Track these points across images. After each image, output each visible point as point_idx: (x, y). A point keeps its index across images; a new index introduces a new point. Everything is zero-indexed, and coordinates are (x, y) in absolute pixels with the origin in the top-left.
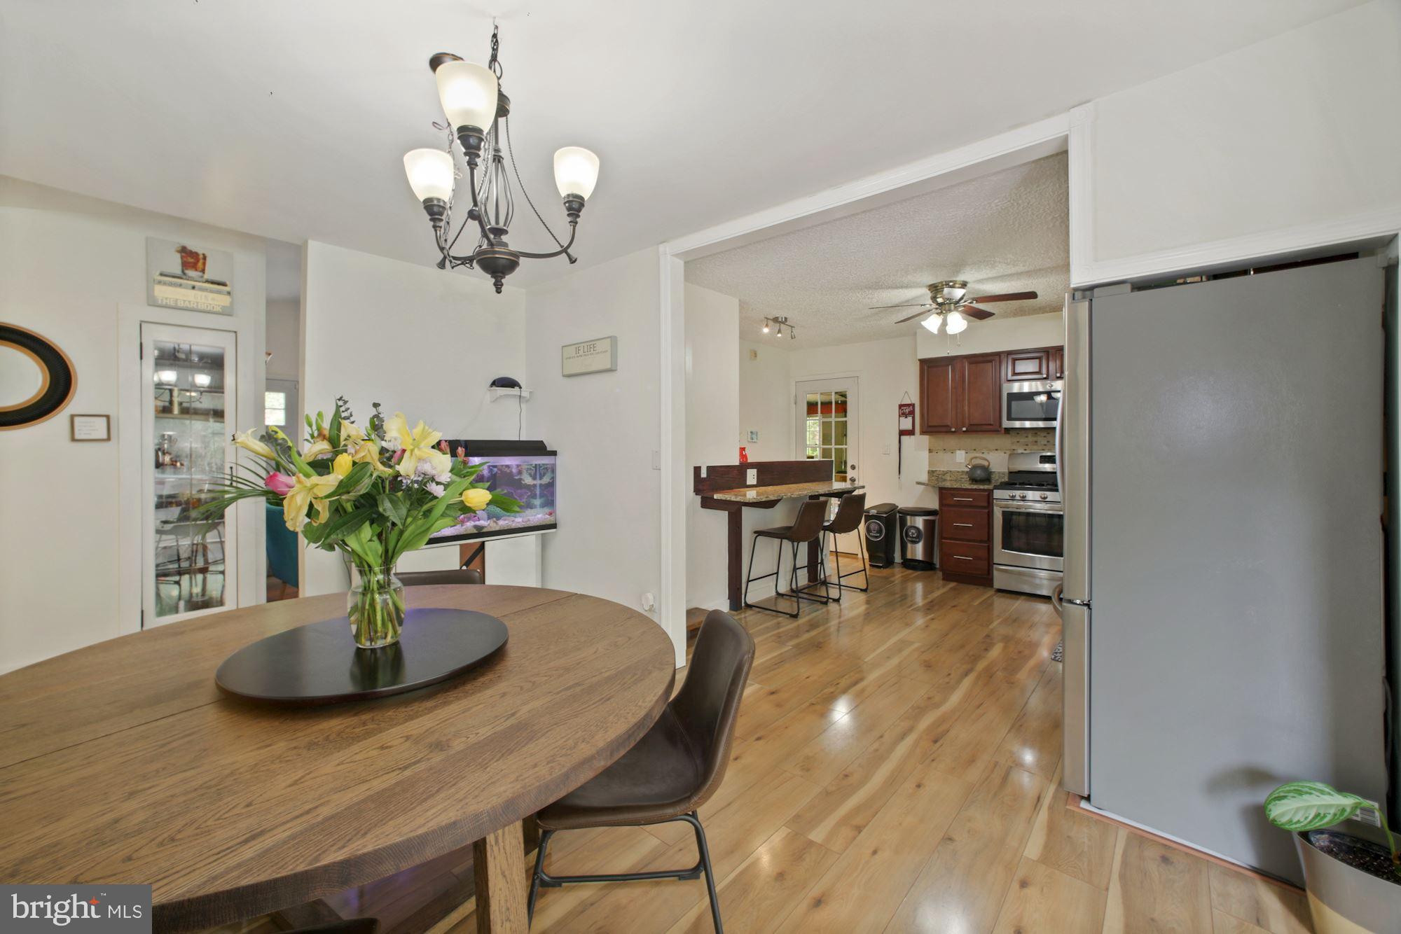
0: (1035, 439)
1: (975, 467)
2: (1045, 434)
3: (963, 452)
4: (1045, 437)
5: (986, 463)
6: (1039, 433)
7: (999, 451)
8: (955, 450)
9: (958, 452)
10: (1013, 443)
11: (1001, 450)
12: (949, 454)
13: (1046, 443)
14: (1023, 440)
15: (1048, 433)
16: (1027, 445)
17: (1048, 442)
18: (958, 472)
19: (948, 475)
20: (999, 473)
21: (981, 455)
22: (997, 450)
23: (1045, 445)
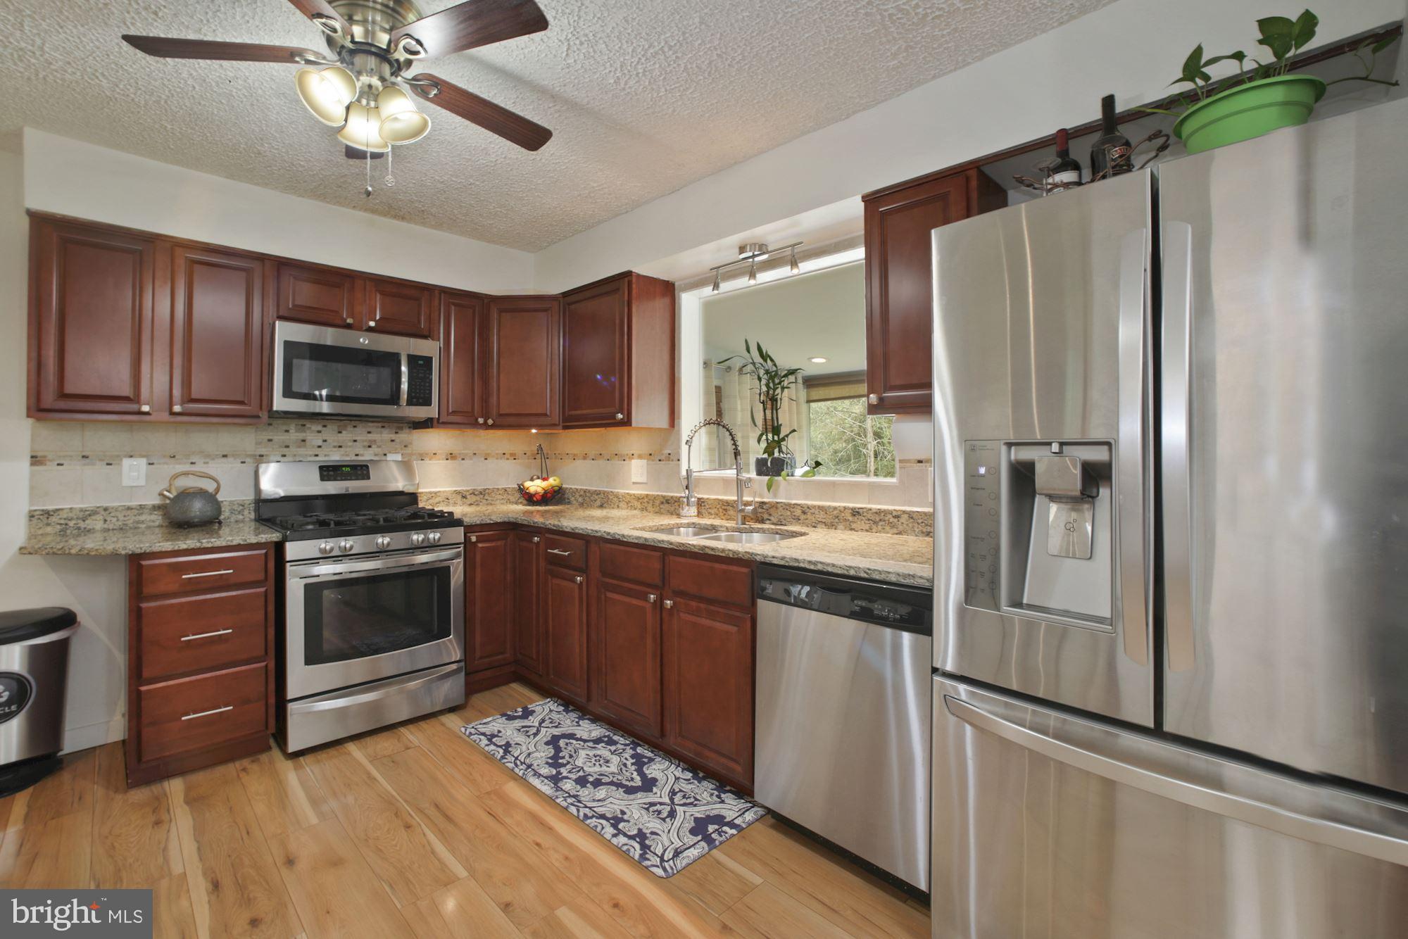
0: (301, 436)
1: (185, 495)
2: (320, 428)
3: (142, 462)
4: (319, 432)
5: (210, 487)
6: (308, 426)
7: (230, 459)
8: (119, 458)
9: (126, 462)
10: (258, 443)
11: (233, 456)
12: (101, 469)
13: (320, 443)
14: (279, 437)
15: (325, 426)
16: (287, 447)
17: (325, 441)
18: (129, 508)
19: (99, 517)
20: (231, 503)
21: (188, 468)
22: (225, 456)
23: (320, 447)
